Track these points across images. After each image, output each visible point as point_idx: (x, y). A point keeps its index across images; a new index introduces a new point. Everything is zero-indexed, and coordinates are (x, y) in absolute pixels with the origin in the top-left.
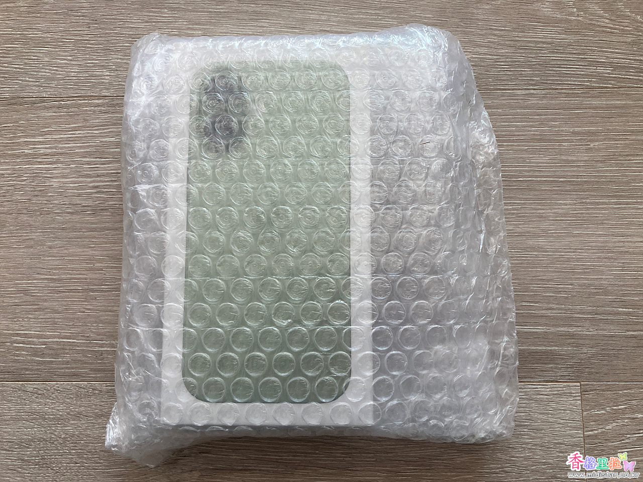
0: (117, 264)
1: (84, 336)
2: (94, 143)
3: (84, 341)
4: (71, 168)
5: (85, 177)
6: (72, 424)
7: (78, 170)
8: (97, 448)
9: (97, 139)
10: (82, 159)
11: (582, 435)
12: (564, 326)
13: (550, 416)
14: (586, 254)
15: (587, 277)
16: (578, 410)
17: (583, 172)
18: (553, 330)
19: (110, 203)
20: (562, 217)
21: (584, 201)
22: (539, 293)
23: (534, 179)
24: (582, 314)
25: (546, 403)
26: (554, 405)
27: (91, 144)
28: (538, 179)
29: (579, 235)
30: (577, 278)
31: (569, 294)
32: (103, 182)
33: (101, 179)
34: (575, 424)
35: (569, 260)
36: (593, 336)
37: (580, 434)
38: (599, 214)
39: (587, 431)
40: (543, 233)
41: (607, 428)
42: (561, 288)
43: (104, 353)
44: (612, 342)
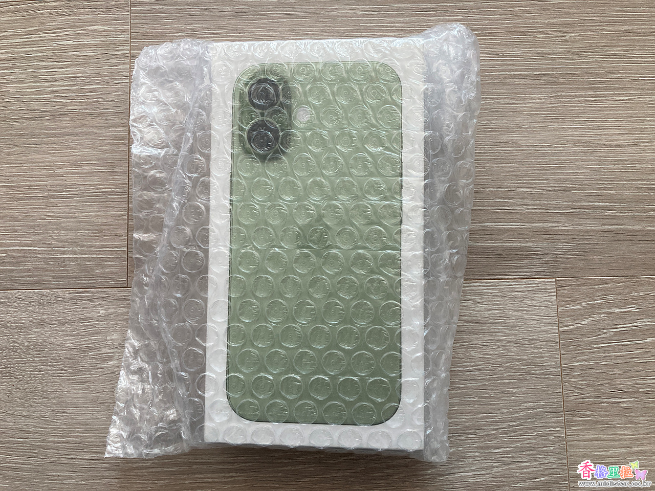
0: (78, 170)
1: (45, 243)
2: (51, 46)
3: (46, 249)
4: (29, 72)
5: (43, 82)
6: (35, 332)
7: (35, 74)
8: (61, 355)
9: (54, 43)
10: (39, 63)
11: (557, 331)
12: (538, 221)
13: (525, 312)
14: (561, 149)
15: (563, 171)
16: (553, 305)
17: (559, 64)
18: (528, 226)
19: (69, 108)
20: (536, 111)
21: (559, 94)
22: (514, 189)
23: (507, 73)
24: (557, 209)
25: (522, 299)
26: (529, 302)
27: (47, 47)
28: (512, 73)
29: (555, 130)
30: (552, 173)
31: (544, 190)
32: (61, 86)
33: (60, 83)
34: (550, 320)
35: (544, 155)
36: (569, 231)
37: (555, 329)
38: (575, 107)
39: (562, 327)
40: (518, 128)
41: (583, 323)
42: (536, 183)
43: (66, 260)
44: (588, 237)
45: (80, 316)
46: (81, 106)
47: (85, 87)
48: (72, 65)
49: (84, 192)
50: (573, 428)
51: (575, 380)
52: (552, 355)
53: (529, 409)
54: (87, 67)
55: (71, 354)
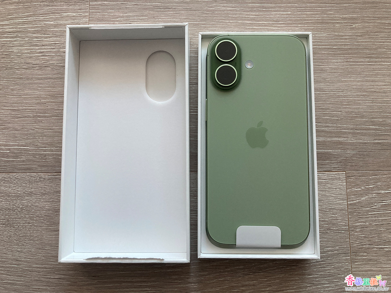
0: (55, 100)
1: (34, 145)
2: (40, 25)
3: (34, 148)
4: (26, 40)
5: (35, 46)
6: (26, 199)
7: (30, 42)
8: (42, 214)
9: (42, 23)
10: (33, 35)
11: (346, 204)
12: (336, 137)
13: (327, 192)
14: (350, 93)
15: (351, 107)
16: (344, 188)
17: (349, 42)
18: (329, 139)
19: (51, 62)
20: (335, 70)
21: (349, 60)
22: (321, 117)
23: (317, 47)
24: (347, 130)
25: (325, 184)
26: (329, 186)
27: (38, 25)
28: (320, 47)
29: (346, 81)
30: (344, 108)
31: (339, 118)
32: (46, 49)
33: (45, 47)
34: (342, 197)
35: (339, 97)
36: (354, 143)
37: (345, 203)
38: (358, 68)
39: (349, 201)
40: (323, 80)
41: (362, 199)
42: (334, 114)
43: (46, 155)
44: (365, 147)
45: (54, 190)
46: (58, 61)
47: (61, 50)
48: (53, 36)
49: (59, 113)
50: (356, 263)
51: (358, 234)
52: (343, 218)
53: (329, 251)
54: (62, 38)
55: (48, 214)
